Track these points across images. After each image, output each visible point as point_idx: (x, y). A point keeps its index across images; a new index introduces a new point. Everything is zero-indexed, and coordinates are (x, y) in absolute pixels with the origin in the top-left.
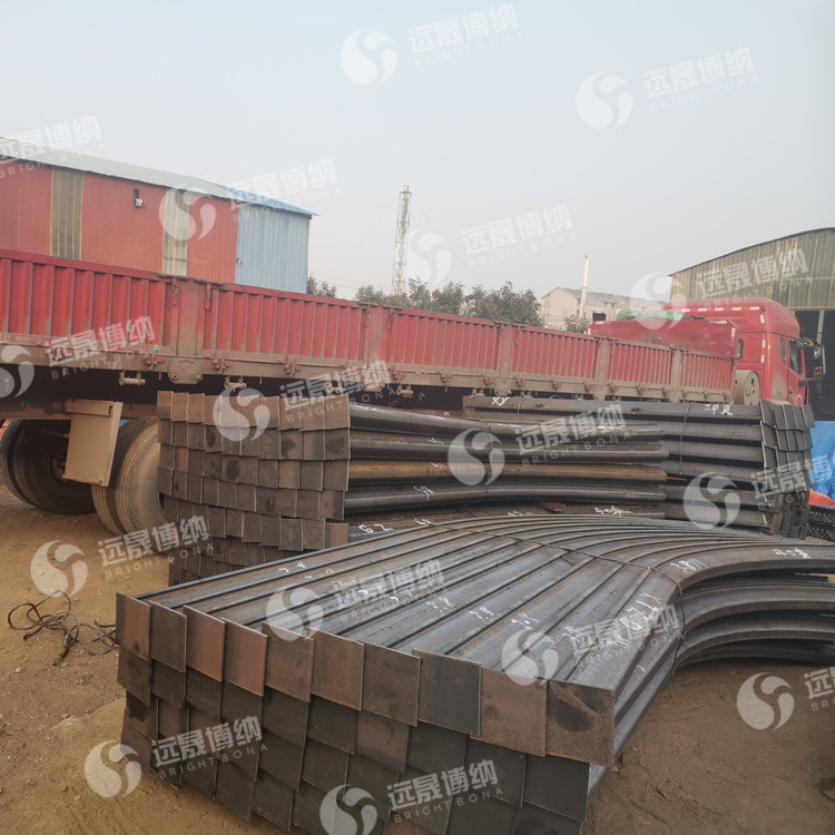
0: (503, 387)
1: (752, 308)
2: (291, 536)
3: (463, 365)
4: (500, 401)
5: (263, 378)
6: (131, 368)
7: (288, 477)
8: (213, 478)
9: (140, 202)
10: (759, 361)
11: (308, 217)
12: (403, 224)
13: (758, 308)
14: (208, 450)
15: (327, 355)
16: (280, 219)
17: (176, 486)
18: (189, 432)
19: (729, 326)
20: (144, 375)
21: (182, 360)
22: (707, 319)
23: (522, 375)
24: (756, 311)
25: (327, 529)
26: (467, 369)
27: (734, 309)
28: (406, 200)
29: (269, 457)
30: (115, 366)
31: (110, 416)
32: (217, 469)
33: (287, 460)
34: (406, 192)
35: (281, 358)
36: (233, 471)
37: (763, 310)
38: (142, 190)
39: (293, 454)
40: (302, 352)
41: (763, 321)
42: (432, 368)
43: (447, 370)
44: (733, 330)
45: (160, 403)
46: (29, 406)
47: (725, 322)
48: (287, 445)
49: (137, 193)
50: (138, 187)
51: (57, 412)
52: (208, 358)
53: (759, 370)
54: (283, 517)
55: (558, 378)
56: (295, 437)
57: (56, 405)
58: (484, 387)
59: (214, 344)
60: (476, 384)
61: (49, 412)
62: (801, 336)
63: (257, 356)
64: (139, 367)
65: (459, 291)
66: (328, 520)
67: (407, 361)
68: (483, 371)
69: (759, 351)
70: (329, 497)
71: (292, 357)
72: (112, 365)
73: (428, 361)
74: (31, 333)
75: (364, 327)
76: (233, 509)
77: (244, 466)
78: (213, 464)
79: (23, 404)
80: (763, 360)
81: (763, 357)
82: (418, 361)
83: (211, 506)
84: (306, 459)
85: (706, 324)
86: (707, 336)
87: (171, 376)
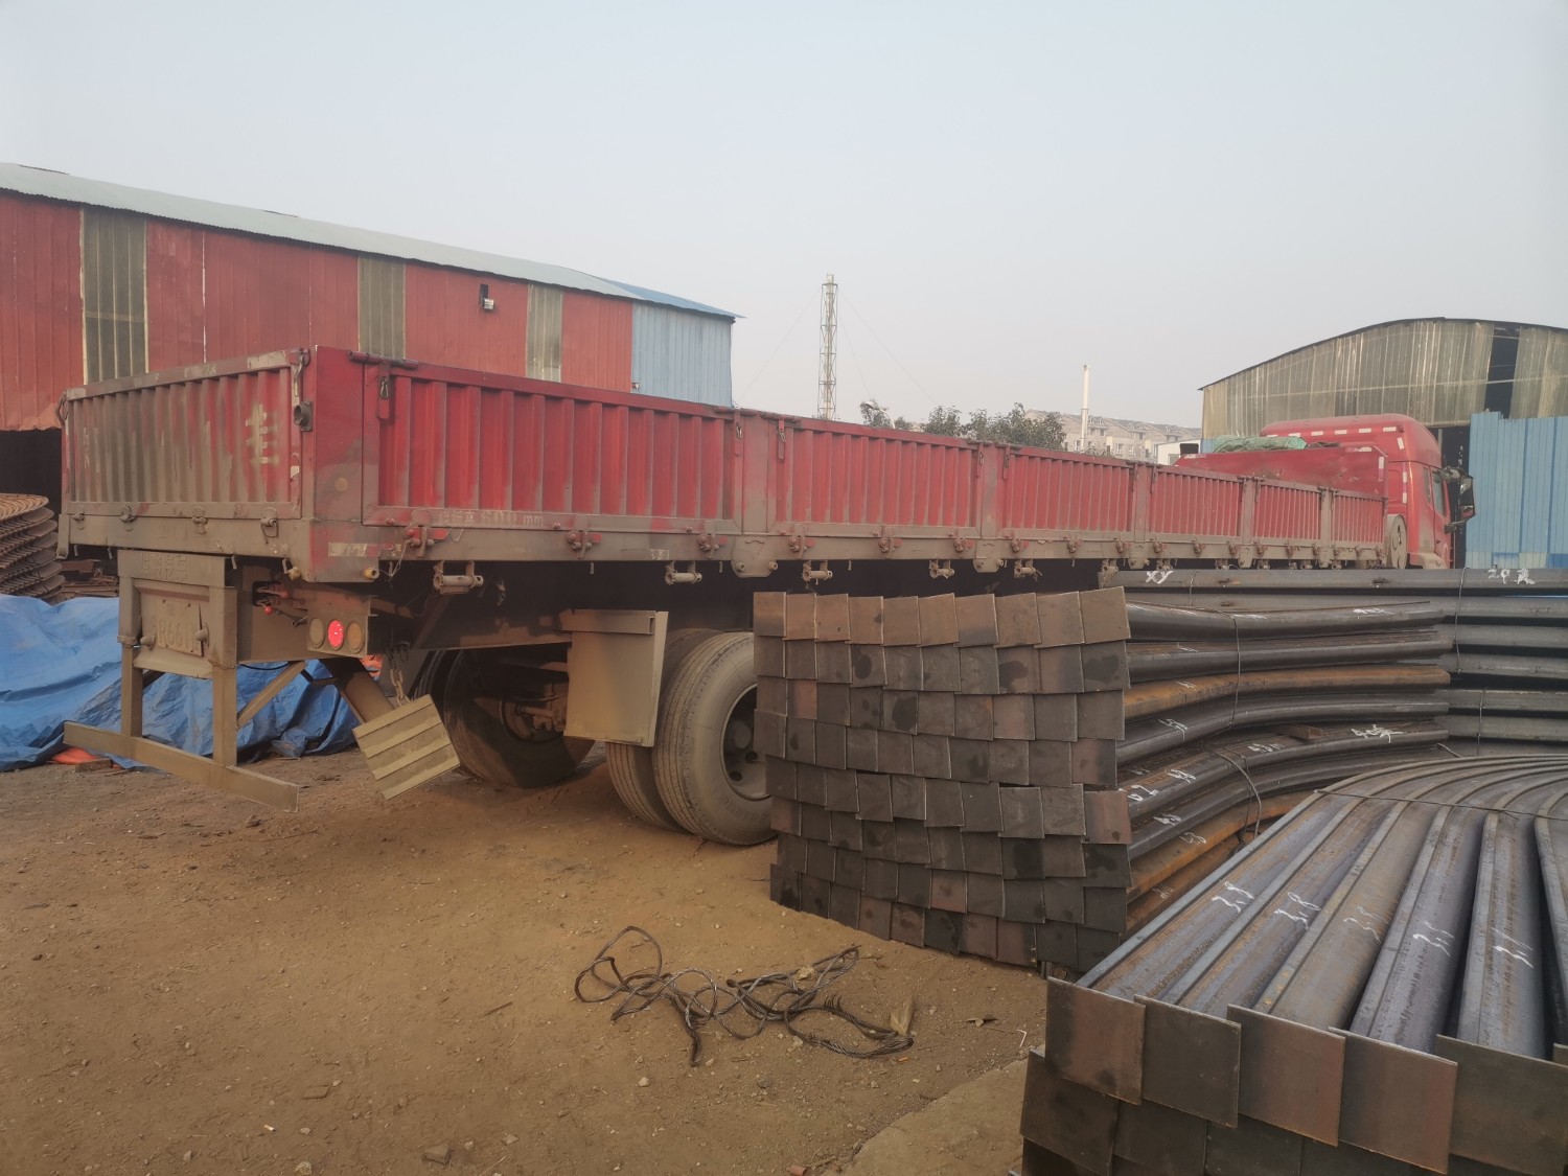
0: (1139, 556)
1: (1386, 429)
2: (1020, 815)
3: (1093, 527)
4: (1158, 577)
5: (854, 562)
6: (683, 557)
7: (1013, 720)
8: (867, 726)
9: (490, 303)
10: (1400, 501)
11: (728, 320)
12: (829, 328)
13: (1394, 429)
14: (857, 682)
15: (933, 521)
16: (690, 324)
17: (794, 743)
18: (818, 655)
19: (1375, 454)
20: (701, 566)
21: (749, 539)
22: (1342, 445)
23: (1161, 537)
24: (1393, 432)
25: (1087, 801)
26: (1098, 531)
27: (1362, 431)
28: (831, 294)
29: (977, 691)
30: (661, 554)
31: (650, 636)
32: (875, 713)
33: (1011, 694)
34: (831, 284)
35: (875, 529)
36: (906, 715)
37: (1401, 431)
38: (492, 286)
39: (1022, 685)
40: (903, 519)
41: (1401, 446)
42: (1056, 534)
43: (1074, 534)
44: (1381, 461)
45: (758, 612)
46: (506, 624)
47: (1369, 449)
48: (1008, 672)
49: (485, 292)
50: (486, 281)
51: (546, 631)
52: (782, 535)
53: (1403, 513)
54: (1002, 785)
55: (1200, 539)
56: (1024, 659)
57: (545, 621)
58: (1117, 556)
59: (789, 513)
60: (1108, 552)
61: (536, 631)
62: (1443, 466)
63: (846, 528)
64: (692, 554)
65: (952, 419)
66: (1087, 787)
67: (1028, 525)
68: (1116, 533)
69: (1399, 487)
70: (1088, 751)
71: (889, 527)
72: (656, 554)
73: (1052, 525)
74: (544, 509)
75: (975, 476)
76: (907, 776)
77: (925, 707)
78: (866, 706)
79: (498, 622)
80: (1405, 500)
81: (1405, 495)
82: (1040, 525)
83: (860, 772)
84: (1047, 690)
85: (1343, 452)
86: (1344, 470)
87: (737, 565)
